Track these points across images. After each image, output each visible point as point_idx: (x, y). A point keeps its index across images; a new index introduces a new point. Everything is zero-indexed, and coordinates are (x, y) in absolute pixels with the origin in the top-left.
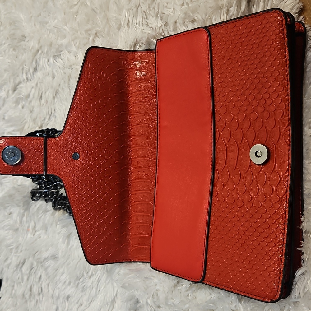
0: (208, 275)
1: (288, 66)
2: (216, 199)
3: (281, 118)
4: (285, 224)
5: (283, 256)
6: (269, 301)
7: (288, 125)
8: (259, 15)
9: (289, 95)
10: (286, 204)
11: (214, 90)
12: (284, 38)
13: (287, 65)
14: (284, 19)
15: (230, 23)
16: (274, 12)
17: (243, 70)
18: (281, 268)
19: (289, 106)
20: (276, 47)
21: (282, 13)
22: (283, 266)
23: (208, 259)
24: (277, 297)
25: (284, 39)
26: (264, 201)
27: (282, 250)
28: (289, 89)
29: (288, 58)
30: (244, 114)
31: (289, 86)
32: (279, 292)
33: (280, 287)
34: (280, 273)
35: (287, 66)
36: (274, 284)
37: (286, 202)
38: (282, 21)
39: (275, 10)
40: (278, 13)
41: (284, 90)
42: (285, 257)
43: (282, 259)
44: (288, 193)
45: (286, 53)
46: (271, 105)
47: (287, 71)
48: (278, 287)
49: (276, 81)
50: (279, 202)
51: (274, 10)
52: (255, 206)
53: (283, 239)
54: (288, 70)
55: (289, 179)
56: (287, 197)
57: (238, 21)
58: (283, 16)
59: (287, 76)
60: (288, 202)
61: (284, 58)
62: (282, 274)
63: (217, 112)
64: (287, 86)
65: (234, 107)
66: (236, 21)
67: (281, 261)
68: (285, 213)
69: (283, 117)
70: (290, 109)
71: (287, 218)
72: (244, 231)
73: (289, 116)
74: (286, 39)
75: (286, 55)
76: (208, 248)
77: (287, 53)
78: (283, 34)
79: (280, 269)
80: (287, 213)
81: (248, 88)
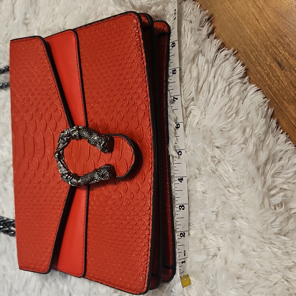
0: (88, 271)
1: (145, 68)
2: (92, 198)
3: (143, 118)
4: (150, 220)
5: (149, 251)
6: (138, 294)
7: (150, 125)
8: (118, 18)
9: (148, 96)
10: (150, 201)
11: (85, 91)
12: (140, 40)
13: (144, 66)
14: (139, 21)
15: (94, 25)
16: (130, 15)
17: (108, 72)
18: (147, 262)
19: (149, 107)
20: (134, 49)
21: (136, 16)
22: (149, 260)
23: (87, 255)
24: (145, 289)
25: (140, 41)
26: (132, 199)
27: (148, 246)
28: (148, 90)
29: (145, 61)
30: (111, 115)
31: (148, 88)
32: (146, 285)
33: (146, 280)
34: (147, 267)
35: (144, 68)
36: (141, 278)
37: (150, 199)
38: (137, 23)
39: (131, 13)
40: (133, 16)
41: (144, 91)
42: (151, 251)
43: (148, 253)
44: (152, 190)
45: (142, 55)
46: (133, 106)
47: (145, 73)
48: (145, 280)
49: (136, 83)
50: (144, 199)
51: (130, 13)
52: (124, 204)
53: (149, 234)
54: (146, 71)
55: (152, 176)
56: (151, 194)
57: (101, 23)
58: (137, 19)
59: (145, 78)
60: (152, 199)
61: (141, 60)
62: (148, 268)
63: (89, 113)
64: (146, 87)
65: (102, 108)
66: (99, 24)
67: (148, 255)
68: (150, 209)
69: (145, 117)
70: (150, 110)
71: (151, 214)
72: (116, 228)
73: (149, 116)
74: (142, 42)
75: (143, 57)
76: (87, 245)
77: (144, 55)
78: (139, 37)
79: (147, 264)
80: (151, 210)
81: (113, 89)
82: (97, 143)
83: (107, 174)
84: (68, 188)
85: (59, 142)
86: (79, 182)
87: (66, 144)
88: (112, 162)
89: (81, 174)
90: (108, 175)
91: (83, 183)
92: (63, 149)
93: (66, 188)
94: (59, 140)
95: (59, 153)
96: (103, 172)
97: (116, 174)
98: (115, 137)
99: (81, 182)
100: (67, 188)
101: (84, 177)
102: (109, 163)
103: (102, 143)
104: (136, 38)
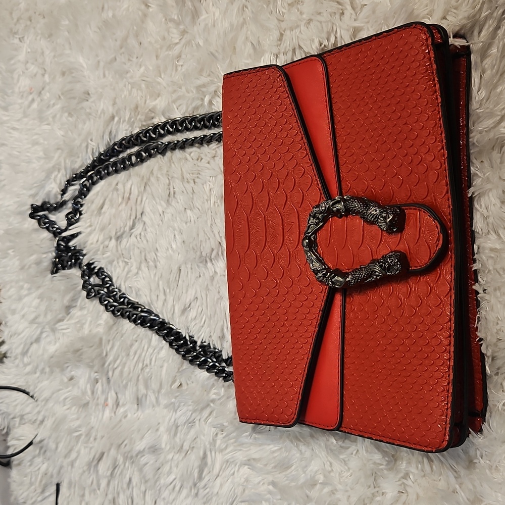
0: (346, 420)
1: (440, 106)
2: (352, 307)
3: (435, 182)
4: (450, 337)
5: (450, 385)
6: (434, 451)
7: (447, 192)
8: (394, 33)
9: (445, 147)
10: (451, 309)
11: (338, 147)
12: (431, 64)
13: (438, 104)
14: (429, 36)
15: (353, 47)
16: (414, 28)
17: (377, 115)
18: (448, 402)
19: (446, 164)
20: (421, 78)
21: (425, 29)
22: (450, 399)
23: (344, 396)
24: (445, 444)
25: (432, 66)
26: (419, 306)
27: (449, 376)
28: (444, 139)
29: (439, 94)
30: (382, 181)
31: (443, 135)
32: (447, 437)
33: (448, 429)
34: (447, 409)
35: (438, 105)
36: (439, 426)
37: (451, 305)
38: (427, 40)
39: (416, 25)
40: (420, 29)
41: (437, 141)
42: (453, 385)
43: (449, 388)
44: (453, 291)
45: (435, 86)
46: (419, 165)
47: (439, 113)
48: (446, 429)
49: (424, 129)
50: (440, 306)
51: (414, 25)
52: (406, 314)
53: (449, 359)
54: (440, 111)
55: (453, 271)
56: (451, 298)
57: (365, 43)
58: (426, 33)
59: (440, 121)
60: (452, 305)
61: (433, 95)
62: (449, 410)
63: (344, 179)
64: (441, 134)
65: (367, 171)
66: (362, 44)
67: (448, 391)
68: (450, 320)
69: (439, 181)
70: (447, 169)
71: (453, 328)
72: (393, 352)
73: (446, 178)
74: (434, 66)
75: (436, 89)
76: (344, 380)
77: (438, 86)
78: (430, 59)
79: (447, 404)
80: (452, 322)
81: (386, 141)
82: (378, 218)
83: (398, 264)
84: (325, 292)
85: (310, 222)
86: (348, 279)
87: (321, 224)
88: (401, 247)
89: (349, 270)
90: (398, 266)
91: (354, 281)
92: (315, 232)
93: (321, 292)
94: (310, 219)
95: (309, 239)
96: (391, 262)
97: (409, 265)
98: (406, 209)
99: (352, 280)
100: (323, 292)
101: (356, 272)
102: (397, 249)
103: (389, 218)
104: (426, 62)
